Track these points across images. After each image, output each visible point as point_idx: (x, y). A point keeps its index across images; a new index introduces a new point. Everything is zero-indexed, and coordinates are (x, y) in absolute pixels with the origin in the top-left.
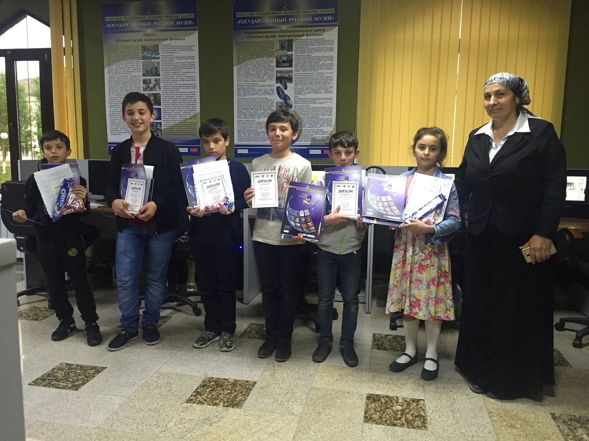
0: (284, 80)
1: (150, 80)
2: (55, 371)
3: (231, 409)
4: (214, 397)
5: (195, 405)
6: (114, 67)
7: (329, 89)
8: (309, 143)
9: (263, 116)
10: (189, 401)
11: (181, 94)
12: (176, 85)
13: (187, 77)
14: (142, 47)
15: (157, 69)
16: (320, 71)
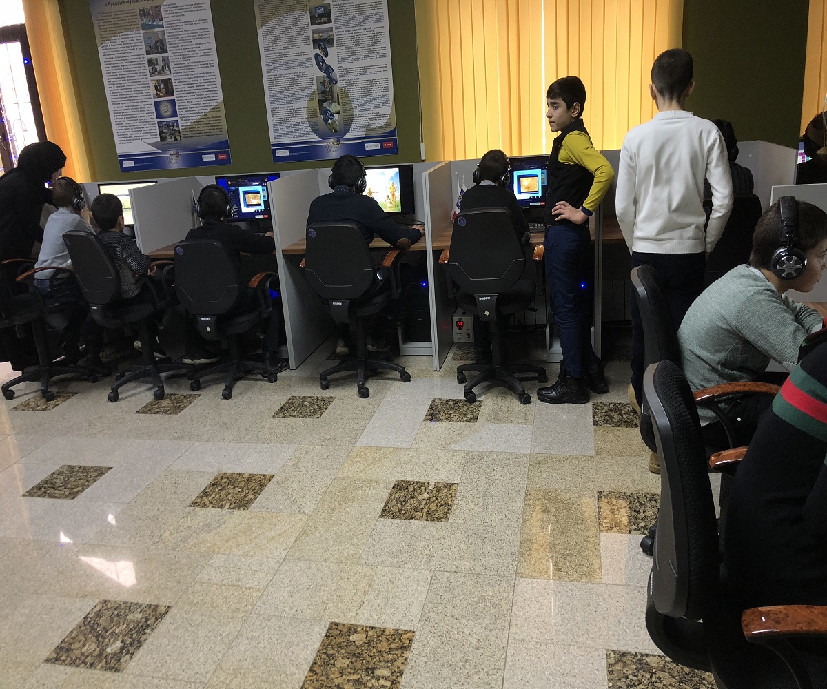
0: (323, 42)
1: (156, 59)
2: (54, 476)
3: (236, 511)
4: (221, 497)
5: (198, 509)
6: (109, 44)
7: (382, 52)
8: (363, 134)
9: (302, 99)
10: (194, 504)
11: (197, 76)
12: (190, 64)
13: (201, 50)
14: (140, 10)
15: (162, 42)
16: (367, 26)
